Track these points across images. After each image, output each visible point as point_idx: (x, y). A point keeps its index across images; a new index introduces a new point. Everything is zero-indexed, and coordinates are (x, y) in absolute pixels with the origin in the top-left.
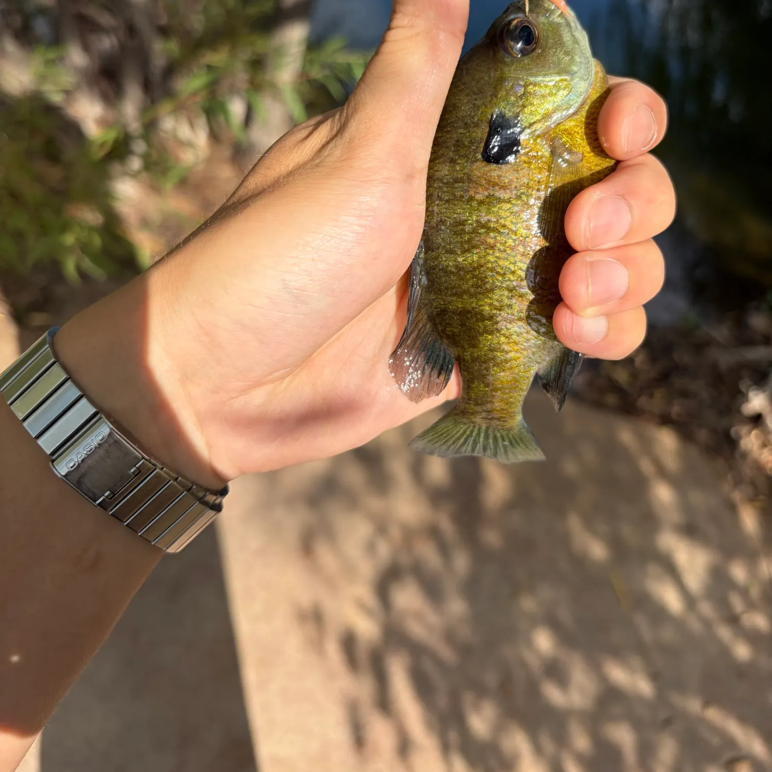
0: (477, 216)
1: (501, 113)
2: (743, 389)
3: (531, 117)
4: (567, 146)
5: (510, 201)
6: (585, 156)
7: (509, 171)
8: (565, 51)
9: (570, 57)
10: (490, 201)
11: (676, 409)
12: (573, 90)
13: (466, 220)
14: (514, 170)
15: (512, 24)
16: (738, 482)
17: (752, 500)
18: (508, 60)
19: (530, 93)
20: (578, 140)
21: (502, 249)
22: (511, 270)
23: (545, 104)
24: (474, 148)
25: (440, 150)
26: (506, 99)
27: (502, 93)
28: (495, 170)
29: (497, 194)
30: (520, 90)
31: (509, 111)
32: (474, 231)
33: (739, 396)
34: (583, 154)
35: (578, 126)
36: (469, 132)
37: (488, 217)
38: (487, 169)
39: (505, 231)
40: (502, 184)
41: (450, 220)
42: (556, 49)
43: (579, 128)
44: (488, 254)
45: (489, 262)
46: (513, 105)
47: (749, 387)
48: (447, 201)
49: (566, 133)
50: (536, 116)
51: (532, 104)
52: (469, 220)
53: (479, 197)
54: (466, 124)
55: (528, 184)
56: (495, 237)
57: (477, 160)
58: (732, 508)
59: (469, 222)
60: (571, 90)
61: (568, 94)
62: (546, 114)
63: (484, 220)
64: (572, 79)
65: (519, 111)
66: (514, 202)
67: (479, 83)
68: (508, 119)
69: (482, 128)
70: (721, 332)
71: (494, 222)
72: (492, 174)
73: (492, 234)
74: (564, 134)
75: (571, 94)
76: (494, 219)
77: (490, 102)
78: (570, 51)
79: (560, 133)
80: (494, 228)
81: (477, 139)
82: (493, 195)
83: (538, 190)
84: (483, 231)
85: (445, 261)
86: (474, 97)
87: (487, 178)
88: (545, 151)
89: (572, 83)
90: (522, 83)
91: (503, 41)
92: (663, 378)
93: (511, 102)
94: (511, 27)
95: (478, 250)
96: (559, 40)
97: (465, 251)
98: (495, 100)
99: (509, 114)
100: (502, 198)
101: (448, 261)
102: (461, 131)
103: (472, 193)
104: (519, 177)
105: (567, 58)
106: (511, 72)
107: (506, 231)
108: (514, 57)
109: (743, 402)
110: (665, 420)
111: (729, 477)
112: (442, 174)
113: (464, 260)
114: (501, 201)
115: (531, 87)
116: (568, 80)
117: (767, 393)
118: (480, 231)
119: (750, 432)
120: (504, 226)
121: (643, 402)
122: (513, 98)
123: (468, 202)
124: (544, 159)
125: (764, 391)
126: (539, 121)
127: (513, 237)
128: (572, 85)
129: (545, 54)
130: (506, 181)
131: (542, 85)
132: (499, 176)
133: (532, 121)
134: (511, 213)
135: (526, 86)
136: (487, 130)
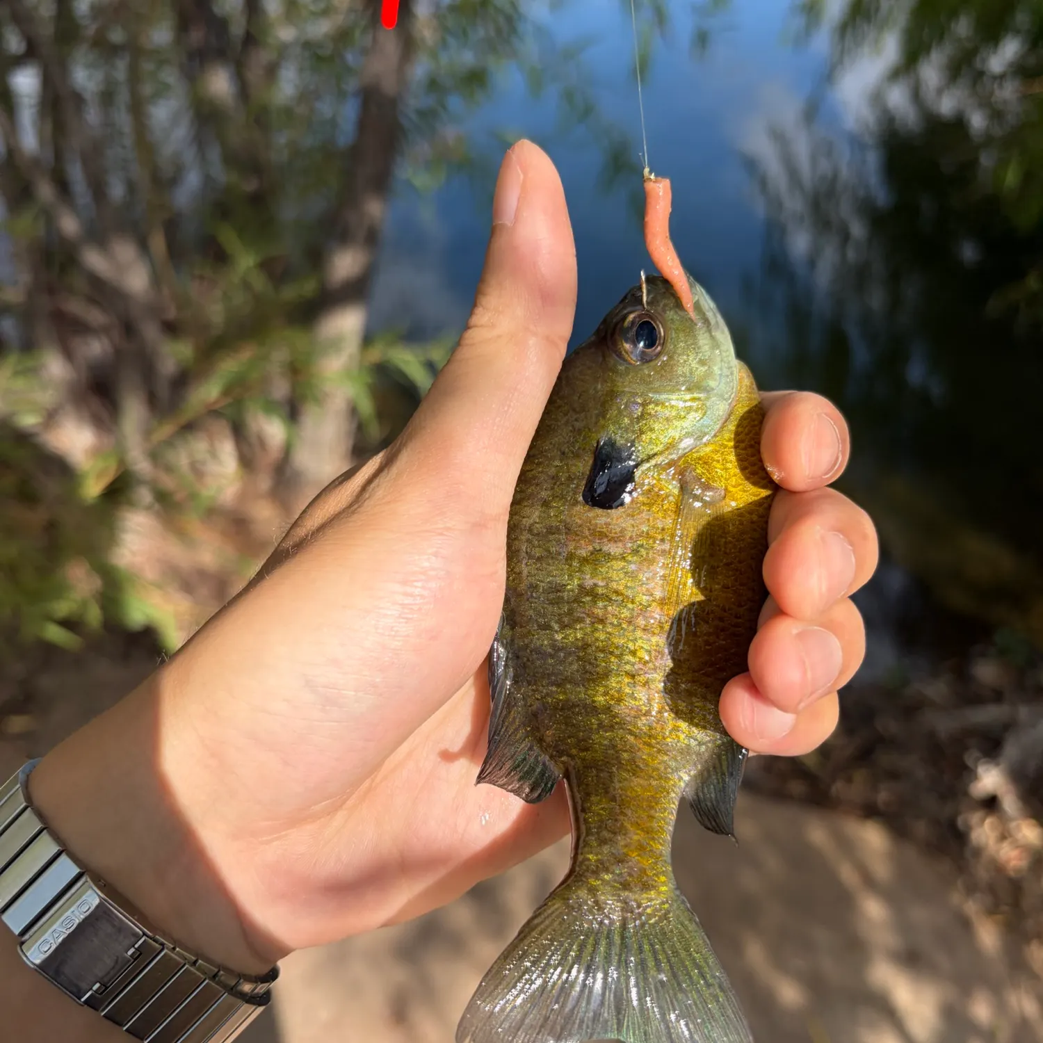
0: (580, 579)
1: (610, 439)
2: (969, 762)
3: (650, 447)
4: (703, 480)
5: (624, 558)
6: (730, 492)
7: (622, 516)
8: (700, 360)
9: (706, 368)
10: (596, 559)
11: (883, 796)
12: (708, 413)
13: (565, 585)
14: (628, 515)
15: (628, 320)
16: (971, 889)
17: (992, 911)
18: (621, 368)
19: (650, 414)
20: (718, 470)
21: (616, 623)
22: (629, 649)
23: (670, 431)
24: (574, 486)
25: (527, 489)
26: (617, 423)
27: (612, 413)
28: (602, 516)
29: (605, 549)
30: (637, 409)
31: (621, 437)
32: (577, 600)
33: (965, 773)
34: (726, 489)
35: (718, 451)
36: (567, 465)
37: (594, 581)
38: (591, 514)
39: (618, 598)
40: (613, 535)
41: (543, 584)
42: (688, 356)
43: (719, 455)
44: (596, 630)
45: (597, 639)
46: (627, 430)
47: (977, 760)
48: (539, 559)
49: (701, 462)
50: (657, 446)
51: (652, 430)
52: (568, 584)
53: (583, 553)
54: (563, 453)
55: (648, 534)
56: (605, 607)
57: (576, 503)
58: (965, 924)
59: (569, 587)
60: (706, 412)
61: (702, 418)
62: (670, 444)
63: (589, 583)
64: (708, 398)
65: (635, 438)
66: (630, 558)
67: (582, 397)
68: (618, 449)
69: (584, 460)
70: (937, 689)
71: (602, 587)
72: (598, 521)
73: (600, 604)
74: (699, 463)
75: (705, 418)
76: (601, 583)
77: (596, 423)
78: (706, 360)
79: (693, 463)
80: (603, 595)
81: (578, 474)
82: (600, 550)
83: (662, 540)
84: (588, 598)
85: (538, 639)
86: (575, 417)
87: (591, 528)
88: (673, 488)
89: (708, 404)
90: (639, 401)
91: (615, 343)
92: (864, 756)
93: (623, 425)
94: (626, 324)
95: (582, 625)
96: (692, 344)
97: (564, 627)
98: (602, 422)
99: (620, 442)
100: (612, 553)
101: (542, 641)
102: (557, 463)
103: (571, 547)
104: (635, 525)
105: (704, 369)
106: (626, 385)
107: (620, 598)
108: (630, 364)
109: (971, 781)
110: (870, 812)
111: (960, 883)
112: (532, 521)
113: (563, 638)
114: (611, 557)
115: (651, 406)
116: (702, 398)
117: (1002, 766)
118: (584, 600)
119: (983, 821)
120: (617, 592)
121: (838, 788)
122: (626, 420)
123: (566, 560)
124: (671, 498)
125: (997, 764)
126: (661, 453)
127: (630, 606)
128: (708, 405)
129: (672, 363)
130: (618, 530)
131: (667, 404)
132: (608, 524)
133: (652, 453)
134: (626, 573)
135: (644, 405)
136: (591, 462)
